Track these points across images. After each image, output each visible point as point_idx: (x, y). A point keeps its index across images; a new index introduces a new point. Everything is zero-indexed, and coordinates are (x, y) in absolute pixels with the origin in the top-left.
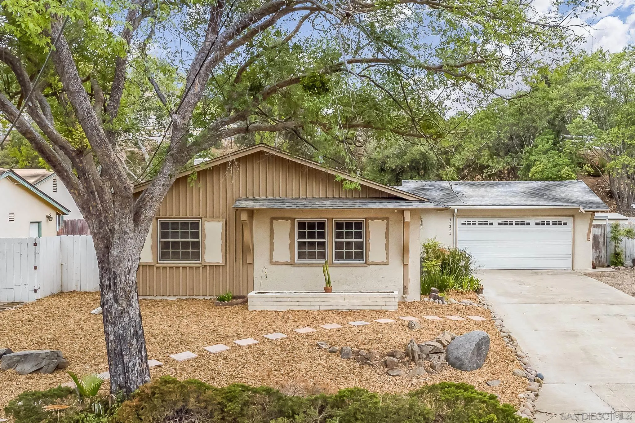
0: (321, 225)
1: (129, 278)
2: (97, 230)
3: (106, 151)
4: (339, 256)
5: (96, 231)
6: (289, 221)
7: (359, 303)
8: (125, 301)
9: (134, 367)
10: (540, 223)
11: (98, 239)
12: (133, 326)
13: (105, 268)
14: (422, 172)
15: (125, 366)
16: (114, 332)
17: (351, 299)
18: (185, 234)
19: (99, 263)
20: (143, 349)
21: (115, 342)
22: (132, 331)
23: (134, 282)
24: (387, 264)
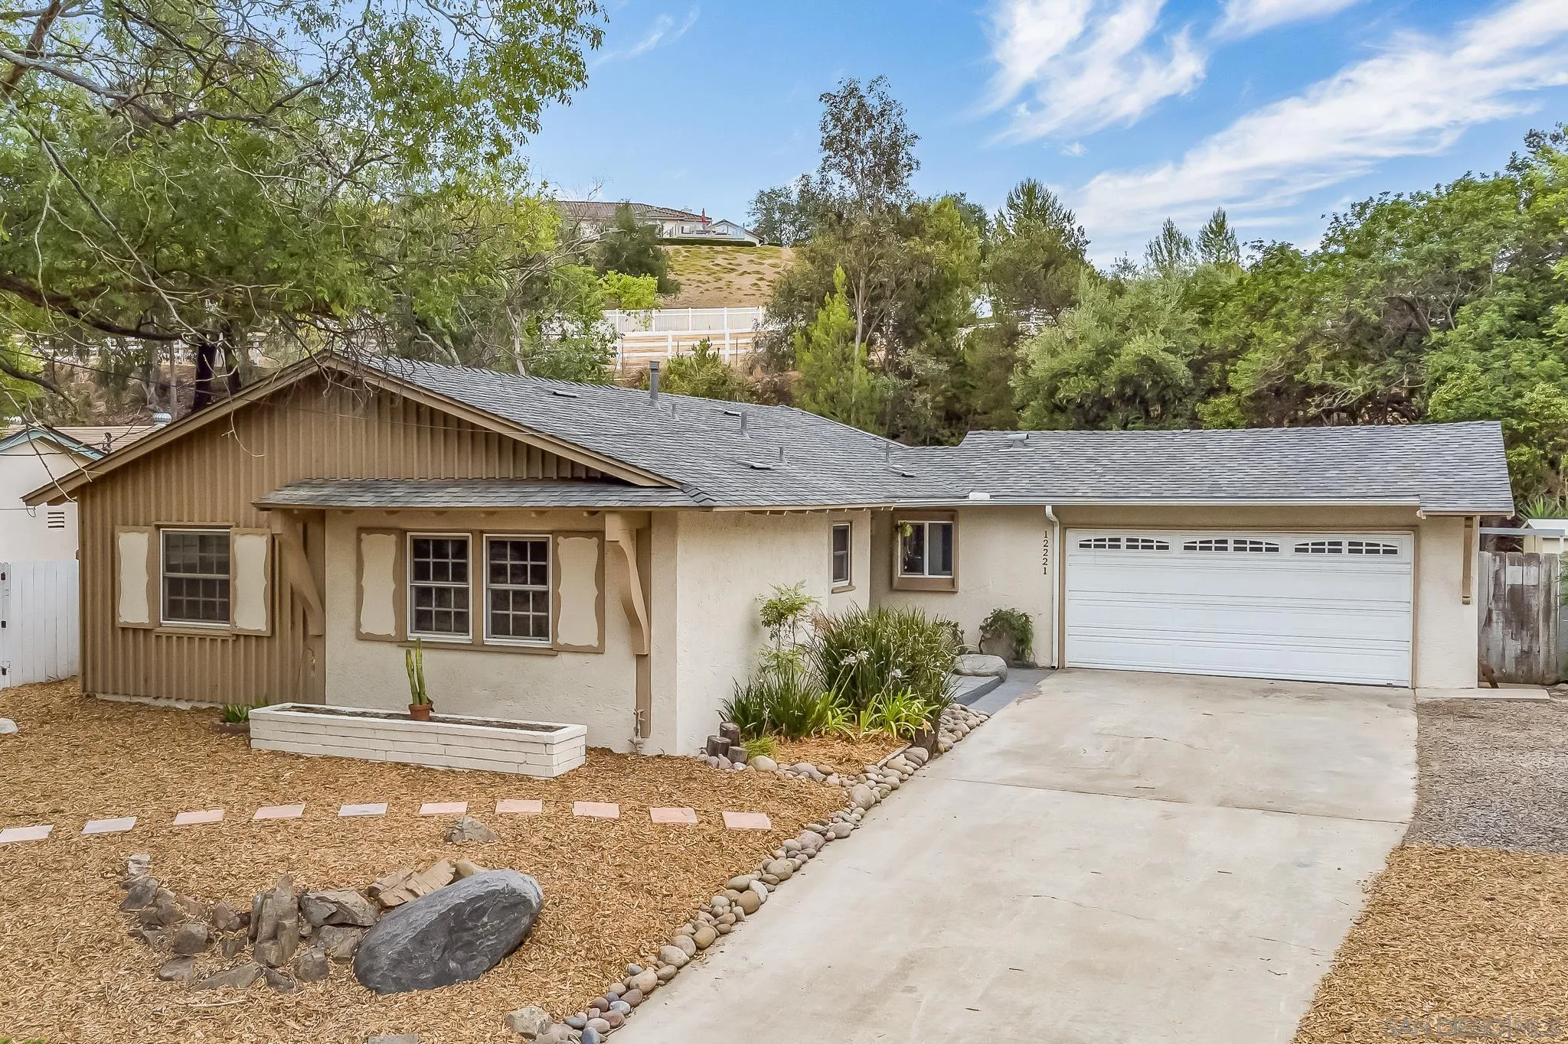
0: (460, 548)
4: (499, 627)
6: (393, 538)
7: (468, 752)
10: (1310, 547)
14: (1156, 410)
17: (453, 740)
18: (207, 563)
24: (599, 651)
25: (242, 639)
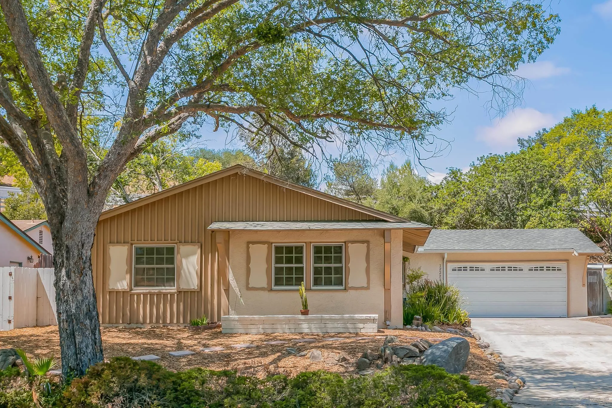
0: (299, 250)
1: (82, 252)
2: (51, 204)
3: (58, 112)
4: (317, 282)
5: (50, 206)
6: (267, 245)
8: (78, 277)
9: (86, 348)
10: (534, 269)
11: (51, 214)
12: (86, 305)
13: (58, 245)
15: (77, 347)
16: (66, 311)
17: (329, 321)
18: (160, 261)
19: (53, 239)
20: (97, 332)
21: (66, 321)
22: (85, 310)
23: (88, 258)
24: (368, 288)
25: (183, 293)
